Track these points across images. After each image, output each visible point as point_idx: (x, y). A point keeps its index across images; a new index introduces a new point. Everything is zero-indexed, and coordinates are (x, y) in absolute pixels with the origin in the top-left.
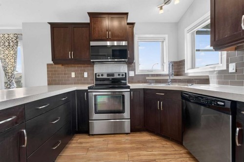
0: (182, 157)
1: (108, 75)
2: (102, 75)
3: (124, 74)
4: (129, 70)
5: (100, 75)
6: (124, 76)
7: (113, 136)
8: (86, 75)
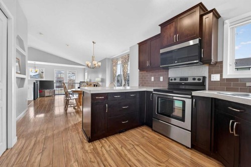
1: (181, 79)
2: (175, 79)
5: (173, 79)
6: (201, 81)
8: (161, 79)
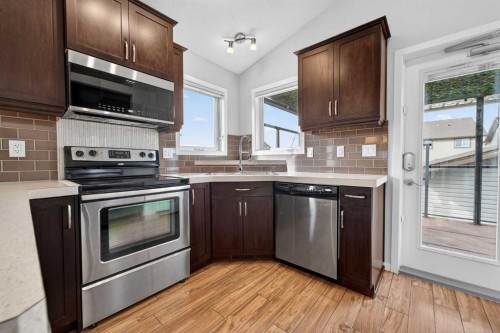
0: (280, 273)
1: (113, 153)
2: (92, 153)
3: (154, 153)
4: (162, 145)
5: (85, 151)
7: (155, 298)
